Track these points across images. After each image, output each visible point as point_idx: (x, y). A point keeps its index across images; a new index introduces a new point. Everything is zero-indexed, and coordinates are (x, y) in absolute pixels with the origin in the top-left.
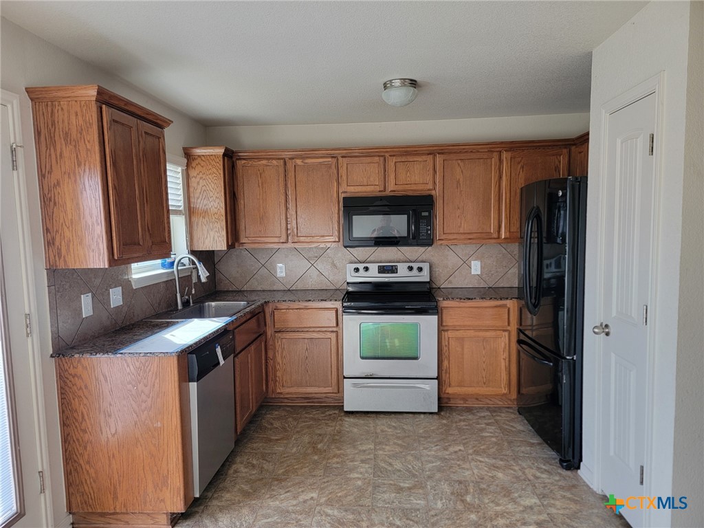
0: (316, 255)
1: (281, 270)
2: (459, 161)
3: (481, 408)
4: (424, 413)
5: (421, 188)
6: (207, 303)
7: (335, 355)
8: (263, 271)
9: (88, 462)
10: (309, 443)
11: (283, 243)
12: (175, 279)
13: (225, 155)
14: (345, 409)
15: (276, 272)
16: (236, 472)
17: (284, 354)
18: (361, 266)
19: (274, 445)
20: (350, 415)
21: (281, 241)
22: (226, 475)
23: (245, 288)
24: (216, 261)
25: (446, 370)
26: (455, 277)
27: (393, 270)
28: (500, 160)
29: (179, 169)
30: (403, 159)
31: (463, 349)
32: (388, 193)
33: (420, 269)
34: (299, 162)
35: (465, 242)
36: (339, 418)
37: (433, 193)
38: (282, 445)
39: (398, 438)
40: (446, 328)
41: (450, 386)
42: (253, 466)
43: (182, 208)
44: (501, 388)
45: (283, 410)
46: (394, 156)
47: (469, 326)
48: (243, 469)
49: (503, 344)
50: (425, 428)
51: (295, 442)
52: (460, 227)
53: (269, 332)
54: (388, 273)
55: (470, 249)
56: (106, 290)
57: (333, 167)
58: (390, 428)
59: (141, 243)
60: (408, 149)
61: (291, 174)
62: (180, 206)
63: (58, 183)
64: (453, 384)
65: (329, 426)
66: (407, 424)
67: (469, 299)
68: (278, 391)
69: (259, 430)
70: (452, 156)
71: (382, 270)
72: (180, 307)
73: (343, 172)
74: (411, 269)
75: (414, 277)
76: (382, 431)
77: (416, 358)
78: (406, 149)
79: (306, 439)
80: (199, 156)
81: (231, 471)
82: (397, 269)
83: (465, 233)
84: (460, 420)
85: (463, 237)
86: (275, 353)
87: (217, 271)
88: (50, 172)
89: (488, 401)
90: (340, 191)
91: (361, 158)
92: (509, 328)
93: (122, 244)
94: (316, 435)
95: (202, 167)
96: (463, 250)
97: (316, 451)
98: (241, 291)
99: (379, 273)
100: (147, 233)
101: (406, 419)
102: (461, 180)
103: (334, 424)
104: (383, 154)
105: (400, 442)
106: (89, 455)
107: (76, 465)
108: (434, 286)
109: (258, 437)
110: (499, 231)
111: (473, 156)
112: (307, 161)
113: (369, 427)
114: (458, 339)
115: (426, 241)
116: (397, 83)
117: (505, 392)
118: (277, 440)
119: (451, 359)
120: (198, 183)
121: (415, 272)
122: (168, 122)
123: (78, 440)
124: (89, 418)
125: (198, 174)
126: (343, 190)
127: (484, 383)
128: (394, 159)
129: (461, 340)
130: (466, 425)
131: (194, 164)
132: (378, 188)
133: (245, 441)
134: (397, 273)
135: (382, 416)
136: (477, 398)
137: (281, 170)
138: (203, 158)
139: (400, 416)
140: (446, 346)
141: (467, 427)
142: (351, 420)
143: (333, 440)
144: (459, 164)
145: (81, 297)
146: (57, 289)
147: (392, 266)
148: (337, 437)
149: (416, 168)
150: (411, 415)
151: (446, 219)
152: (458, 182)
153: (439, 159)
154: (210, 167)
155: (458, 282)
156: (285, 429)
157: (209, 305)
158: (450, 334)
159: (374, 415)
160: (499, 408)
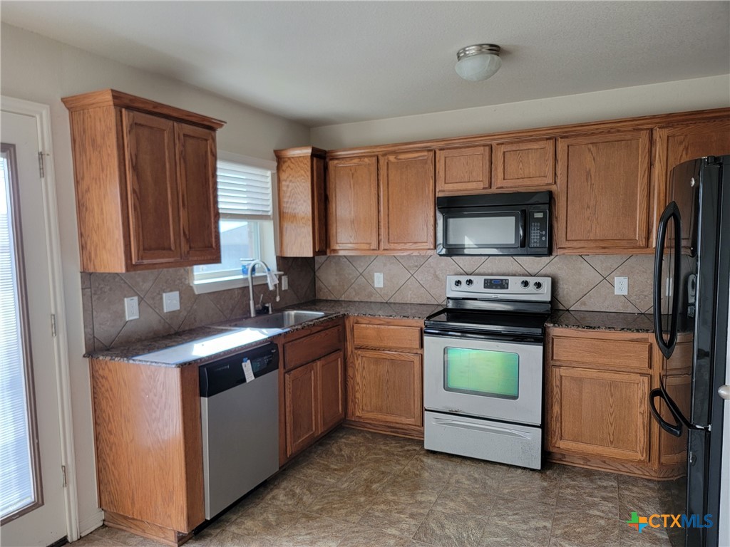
0: (416, 264)
1: (379, 281)
2: (590, 146)
3: (607, 474)
4: (524, 468)
5: (536, 183)
6: (286, 313)
7: (418, 382)
8: (361, 280)
9: (113, 463)
10: (365, 480)
11: (373, 250)
12: (248, 287)
13: (313, 155)
14: (426, 447)
15: (373, 282)
16: (274, 498)
17: (364, 374)
18: (464, 279)
19: (329, 474)
20: (431, 455)
21: (372, 248)
22: (262, 499)
23: (343, 298)
24: (317, 267)
25: (556, 417)
26: (590, 297)
27: (503, 285)
28: (652, 141)
29: (269, 173)
30: (514, 147)
31: (581, 392)
32: (494, 190)
33: (538, 285)
34: (392, 158)
35: (597, 251)
36: (416, 456)
37: (554, 188)
38: (337, 476)
39: (472, 494)
40: (557, 363)
41: (561, 439)
42: (294, 495)
43: (270, 213)
44: (636, 451)
45: (362, 436)
46: (502, 144)
47: (591, 363)
48: (282, 497)
49: (640, 394)
50: (514, 487)
51: (351, 475)
52: (589, 232)
53: (349, 348)
54: (496, 288)
55: (613, 260)
56: (159, 294)
57: (429, 162)
58: (469, 480)
59: (173, 248)
60: (520, 134)
61: (383, 172)
62: (268, 211)
63: (89, 188)
64: (565, 436)
65: (399, 464)
66: (494, 479)
67: (591, 328)
68: (358, 414)
69: (324, 455)
70: (581, 140)
71: (489, 284)
72: (253, 314)
73: (440, 166)
74: (526, 284)
75: (531, 294)
76: (457, 482)
77: (515, 398)
78: (517, 135)
79: (365, 474)
80: (289, 158)
81: (269, 496)
82: (508, 284)
83: (596, 240)
84: (568, 487)
85: (593, 245)
86: (354, 372)
87: (316, 279)
88: (83, 179)
89: (620, 467)
90: (437, 190)
91: (463, 150)
92: (650, 371)
93: (141, 248)
94: (379, 471)
95: (292, 169)
96: (602, 262)
97: (368, 491)
98: (339, 301)
99: (485, 287)
100: (182, 238)
101: (495, 471)
102: (593, 170)
103: (407, 462)
104: (489, 143)
105: (470, 500)
106: (113, 456)
107: (105, 464)
108: (561, 307)
109: (319, 463)
110: (648, 238)
111: (610, 137)
112: (402, 156)
113: (444, 473)
114: (574, 379)
115: (539, 250)
116: (472, 50)
117: (642, 459)
118: (335, 470)
119: (563, 403)
120: (288, 186)
121: (531, 288)
122: (220, 124)
123: (106, 440)
124: (114, 421)
125: (288, 177)
126: (441, 189)
127: (612, 442)
128: (503, 148)
129: (579, 381)
130: (572, 495)
131: (284, 168)
132: (481, 185)
133: (304, 464)
134: (507, 288)
135: (468, 462)
136: (604, 460)
137: (374, 168)
138: (292, 160)
139: (490, 467)
140: (557, 386)
141: (573, 497)
142: (429, 461)
143: (394, 482)
144: (589, 150)
145: (123, 300)
146: (93, 292)
147: (502, 280)
148: (400, 479)
149: (530, 156)
150: (505, 468)
151: (571, 220)
152: (588, 173)
153: (562, 145)
154: (299, 169)
155: (596, 303)
156: (350, 459)
157: (289, 315)
158: (563, 371)
159: (459, 460)
160: (636, 479)
